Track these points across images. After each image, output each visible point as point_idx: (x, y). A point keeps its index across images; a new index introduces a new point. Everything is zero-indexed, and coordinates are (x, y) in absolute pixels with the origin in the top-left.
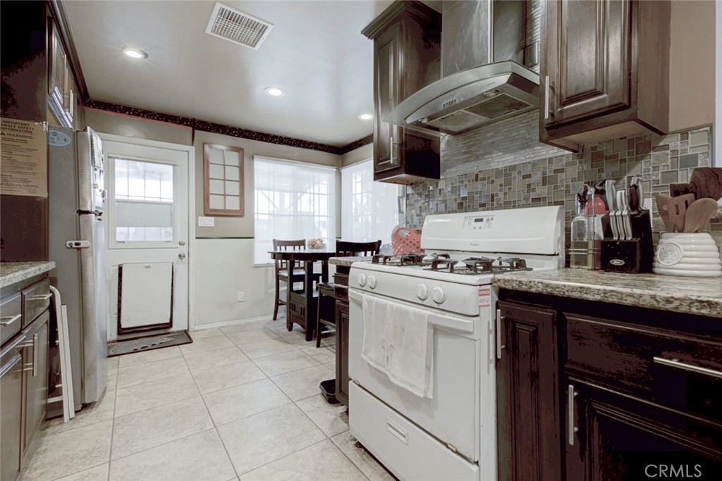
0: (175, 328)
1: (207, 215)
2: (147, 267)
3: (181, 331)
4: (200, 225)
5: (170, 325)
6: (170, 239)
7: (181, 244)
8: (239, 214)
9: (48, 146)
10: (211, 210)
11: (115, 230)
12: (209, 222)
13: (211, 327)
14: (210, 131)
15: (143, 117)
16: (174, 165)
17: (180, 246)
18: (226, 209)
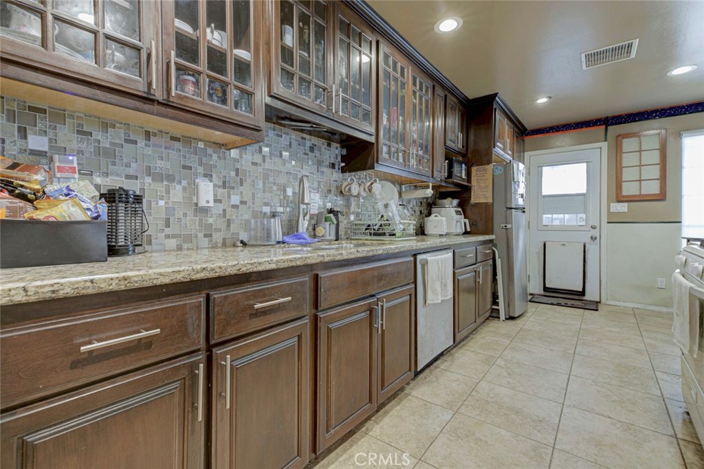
0: (588, 297)
1: (619, 201)
2: (563, 245)
3: (593, 301)
4: (611, 211)
5: (583, 293)
6: (584, 223)
7: (594, 227)
8: (661, 197)
9: (493, 175)
10: (624, 196)
11: (542, 218)
12: (623, 207)
13: (625, 305)
14: (625, 123)
15: (563, 130)
16: (587, 162)
17: (592, 230)
18: (642, 193)
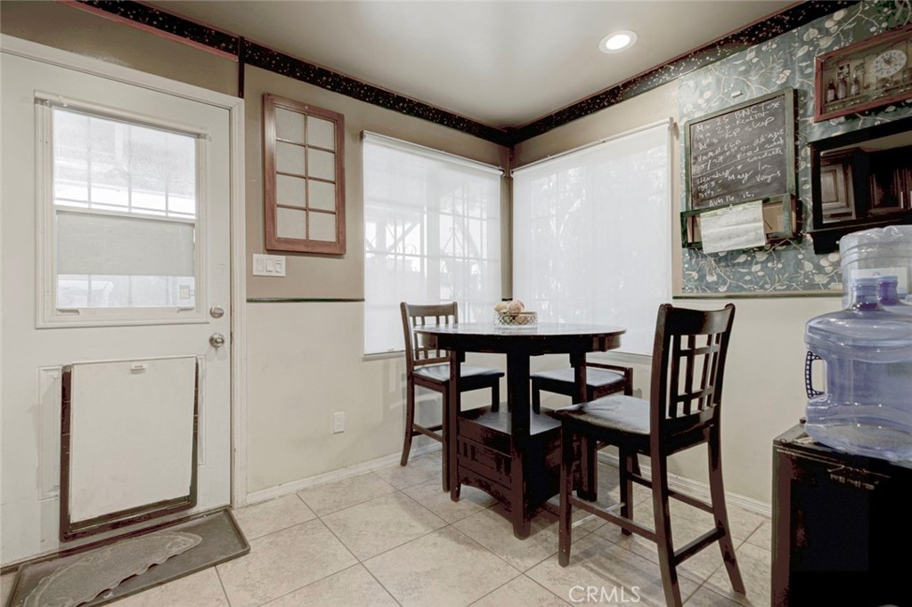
0: (202, 505)
1: (270, 251)
2: (135, 370)
3: (216, 511)
4: (255, 273)
5: (191, 499)
6: (191, 303)
7: (217, 314)
8: (335, 250)
10: (280, 241)
11: (53, 282)
12: (276, 265)
13: (280, 493)
14: (275, 70)
16: (197, 136)
17: (211, 319)
18: (311, 238)
